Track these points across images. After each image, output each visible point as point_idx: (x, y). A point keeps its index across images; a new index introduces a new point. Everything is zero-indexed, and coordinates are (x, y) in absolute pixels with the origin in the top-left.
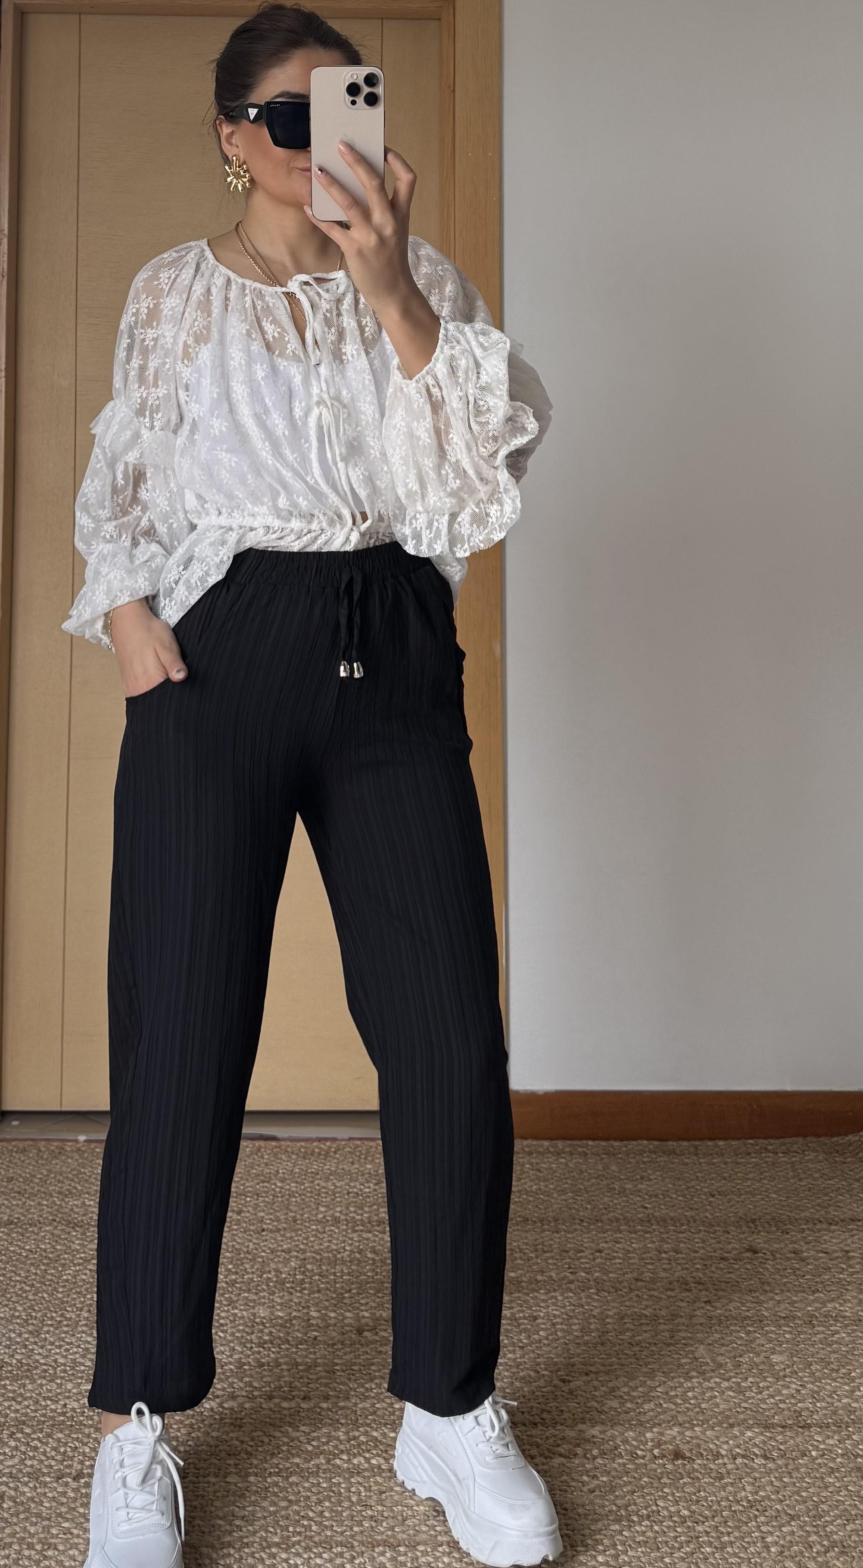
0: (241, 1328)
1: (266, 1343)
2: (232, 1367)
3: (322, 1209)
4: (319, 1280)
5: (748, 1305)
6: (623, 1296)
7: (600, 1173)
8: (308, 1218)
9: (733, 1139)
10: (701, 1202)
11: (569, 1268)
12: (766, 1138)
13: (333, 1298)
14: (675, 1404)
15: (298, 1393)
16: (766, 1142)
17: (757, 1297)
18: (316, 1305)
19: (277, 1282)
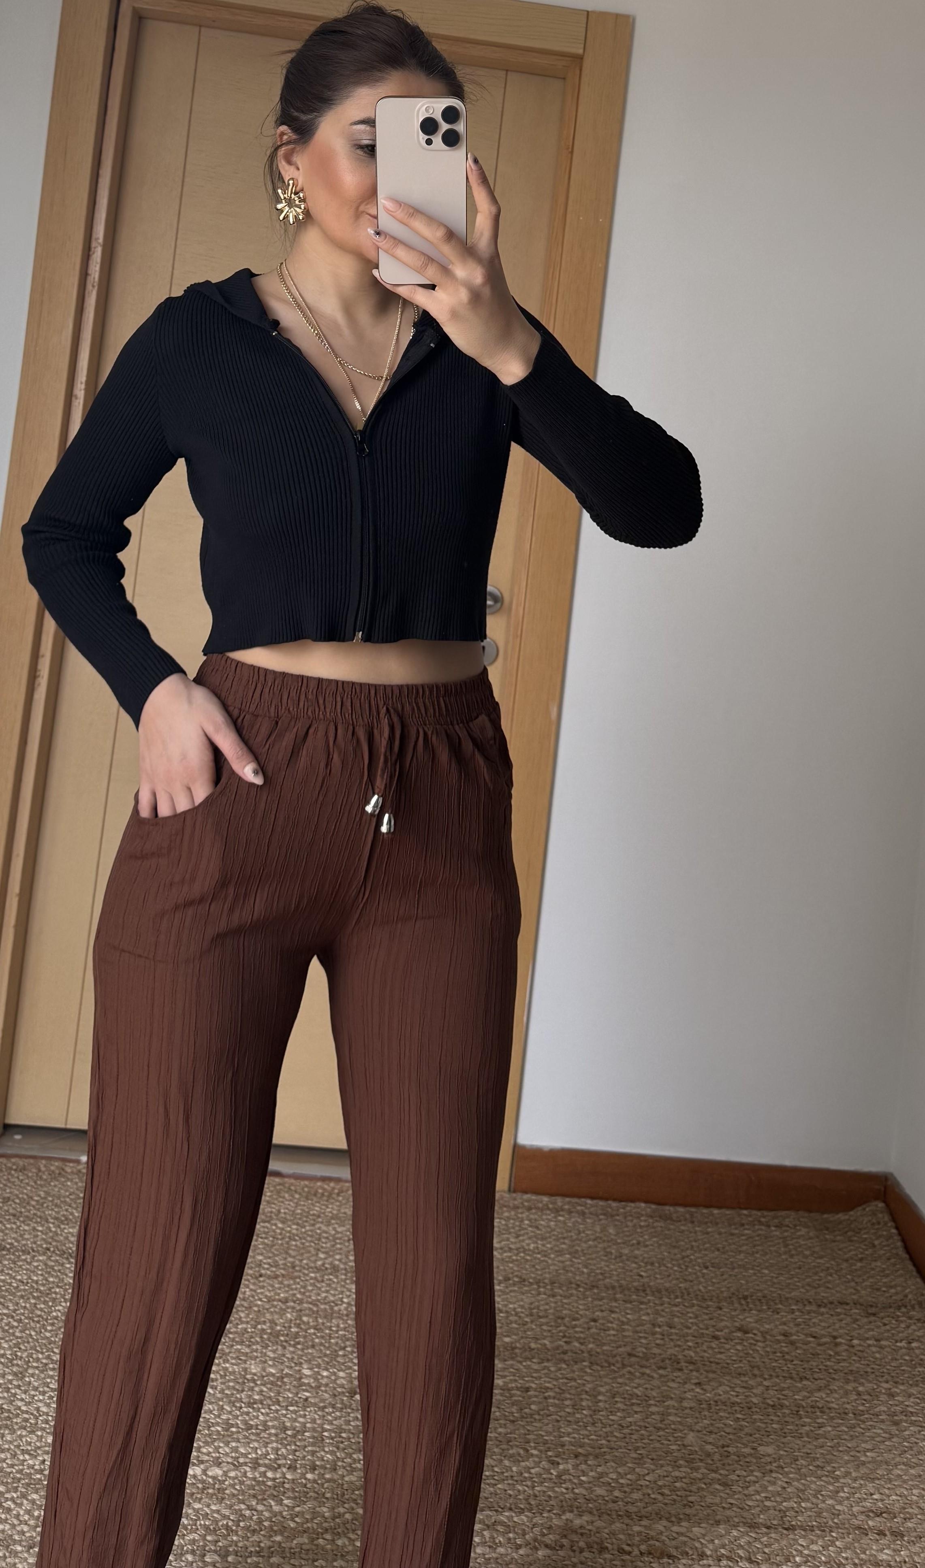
0: (231, 1384)
1: (255, 1403)
2: (219, 1429)
3: (322, 1256)
4: (314, 1334)
5: (737, 1389)
6: (615, 1372)
7: (598, 1235)
8: (307, 1264)
9: (728, 1208)
10: (695, 1274)
11: (564, 1336)
12: (760, 1210)
13: (326, 1355)
14: (662, 1494)
15: (284, 1461)
16: (759, 1213)
17: (746, 1382)
18: (309, 1361)
19: (271, 1333)
